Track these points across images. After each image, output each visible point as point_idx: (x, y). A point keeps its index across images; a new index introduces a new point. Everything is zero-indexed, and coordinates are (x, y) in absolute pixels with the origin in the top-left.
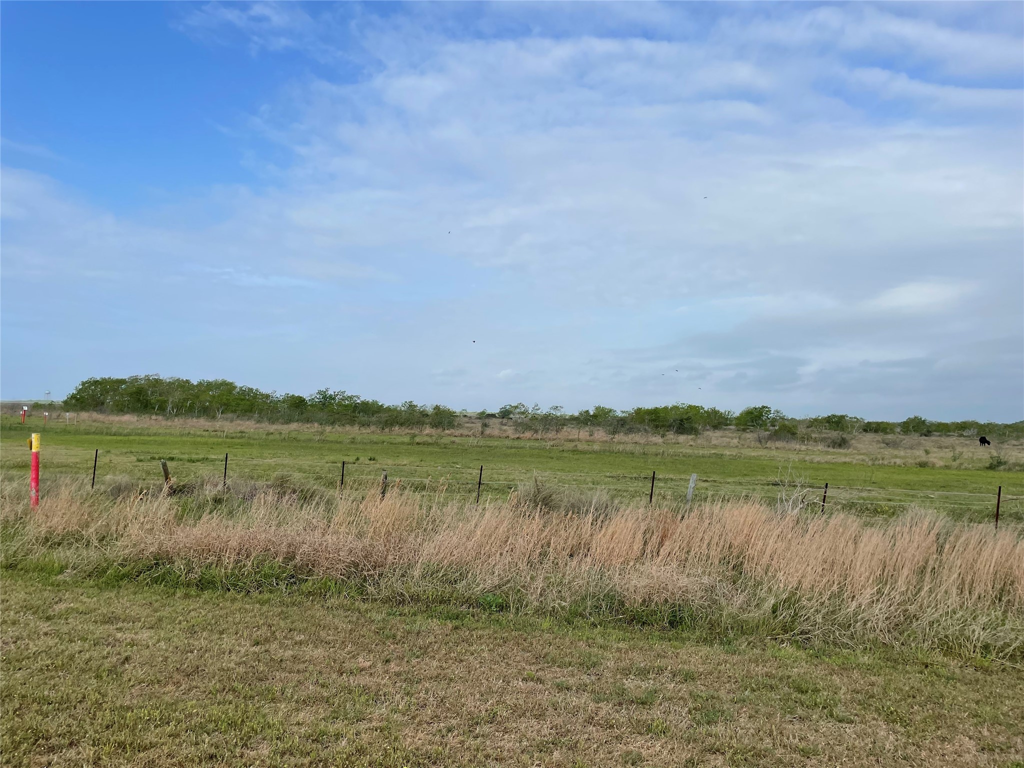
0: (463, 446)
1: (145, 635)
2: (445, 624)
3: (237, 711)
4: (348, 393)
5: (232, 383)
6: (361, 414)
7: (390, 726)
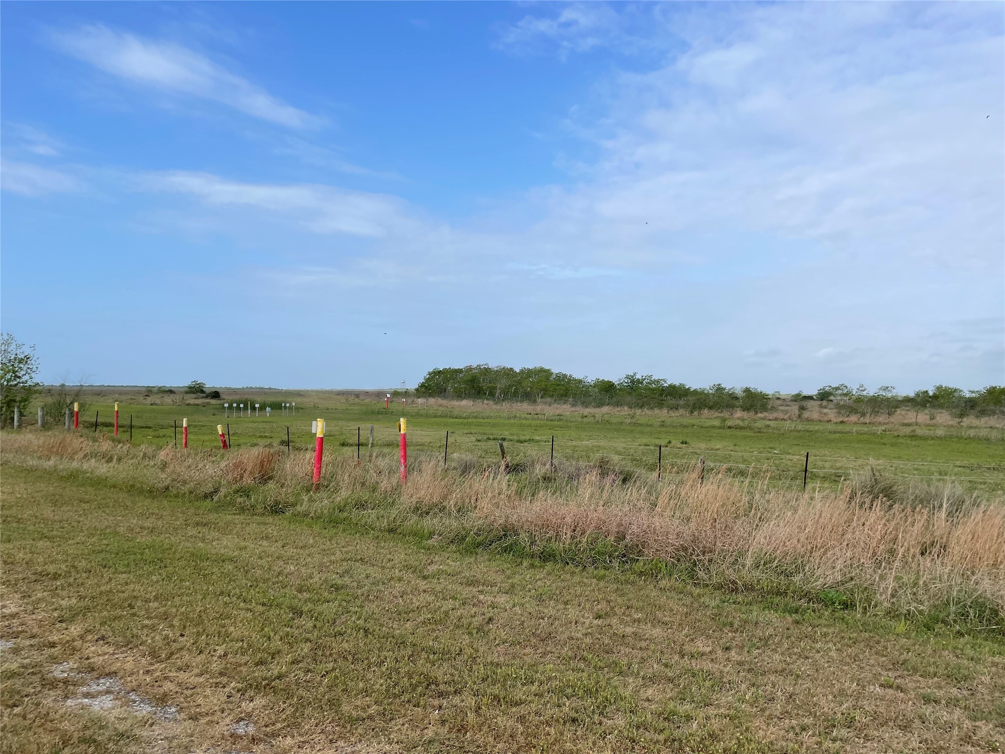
0: (779, 430)
1: (502, 599)
2: (784, 617)
3: (590, 679)
4: (655, 377)
5: (548, 370)
6: (668, 397)
7: (739, 715)
